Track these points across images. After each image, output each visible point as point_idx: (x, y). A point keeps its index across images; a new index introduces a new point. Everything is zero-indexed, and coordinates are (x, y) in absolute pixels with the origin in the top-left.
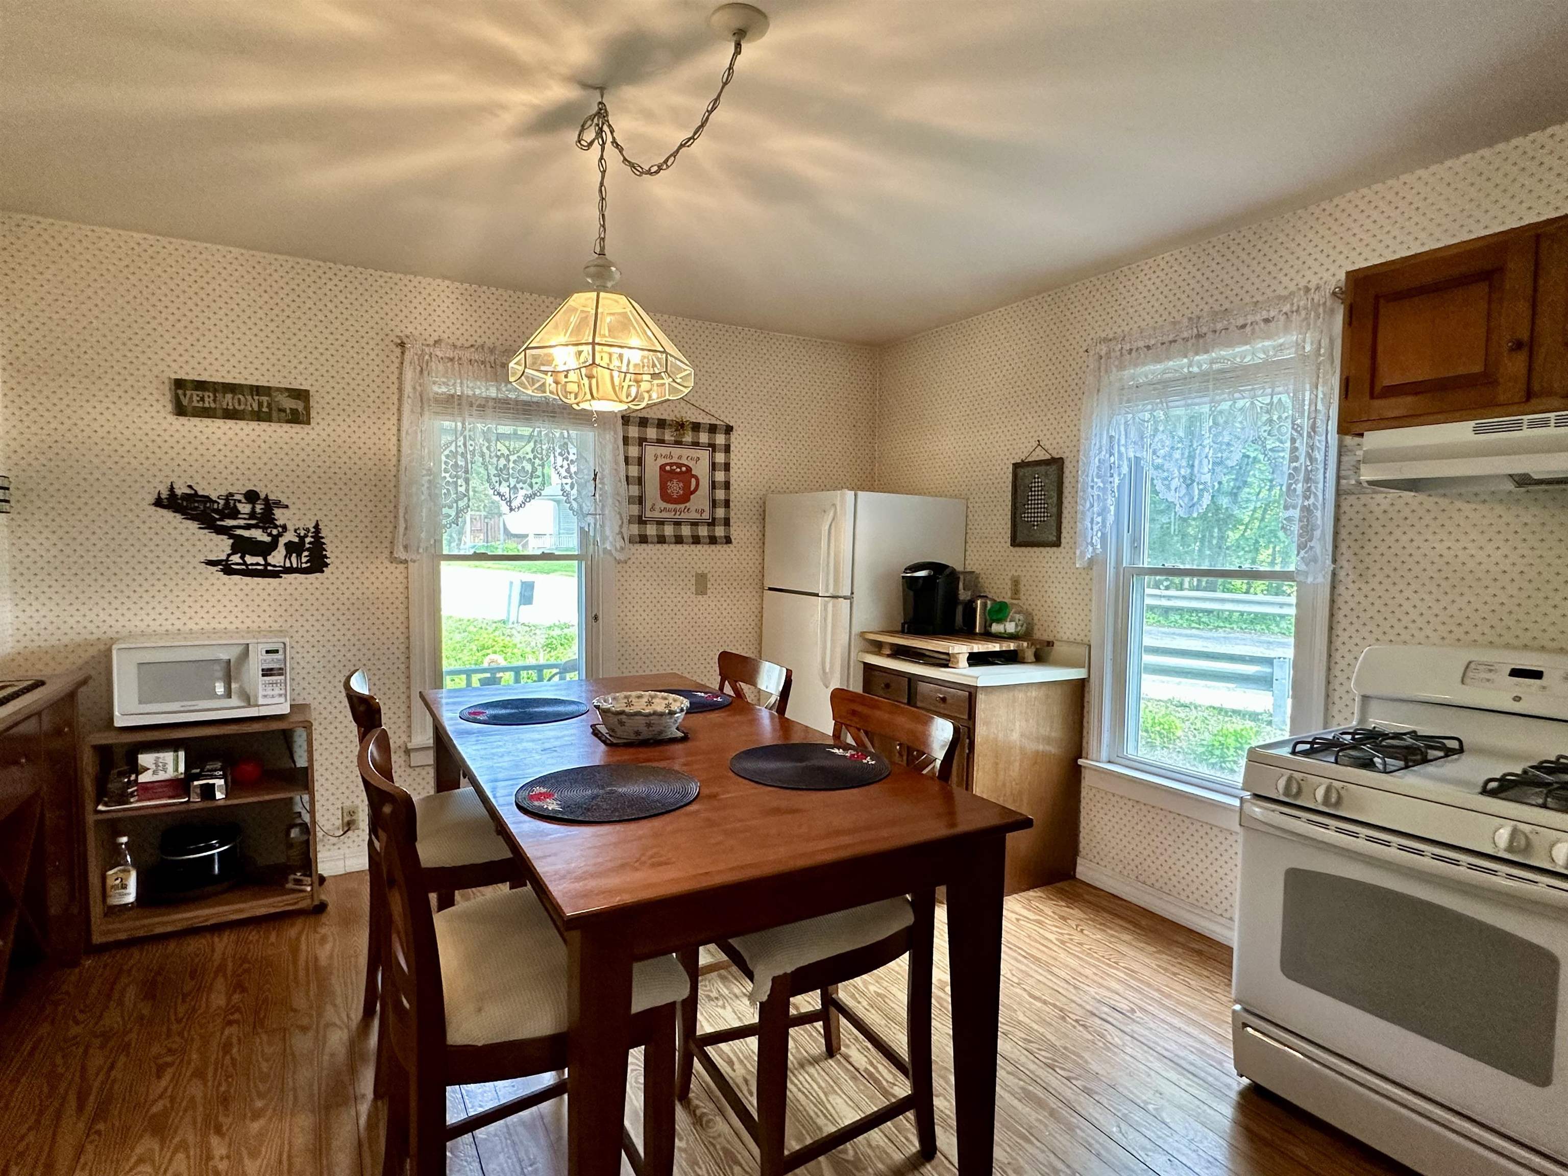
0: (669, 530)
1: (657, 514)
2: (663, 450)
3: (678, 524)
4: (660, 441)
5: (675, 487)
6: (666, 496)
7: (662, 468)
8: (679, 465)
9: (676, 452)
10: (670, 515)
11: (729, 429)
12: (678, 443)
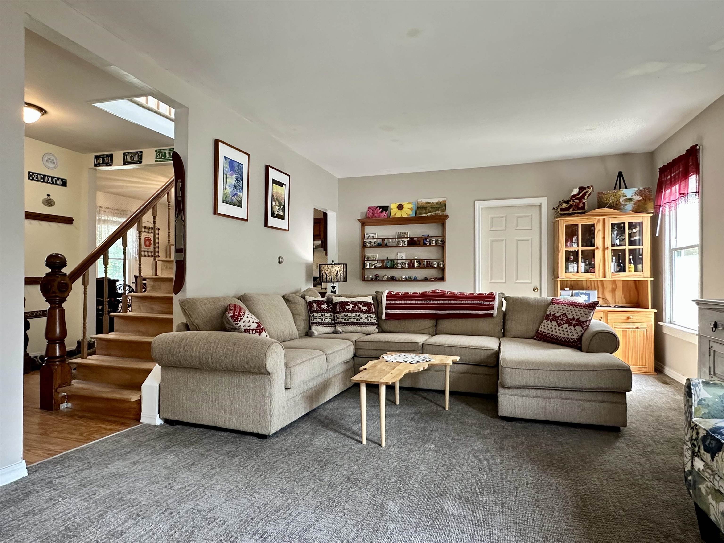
0: (146, 253)
1: (144, 249)
2: (146, 234)
3: (148, 252)
4: (145, 232)
5: (147, 243)
6: (146, 246)
7: (145, 238)
8: (149, 238)
9: (148, 234)
10: (146, 250)
11: (159, 229)
12: (148, 232)
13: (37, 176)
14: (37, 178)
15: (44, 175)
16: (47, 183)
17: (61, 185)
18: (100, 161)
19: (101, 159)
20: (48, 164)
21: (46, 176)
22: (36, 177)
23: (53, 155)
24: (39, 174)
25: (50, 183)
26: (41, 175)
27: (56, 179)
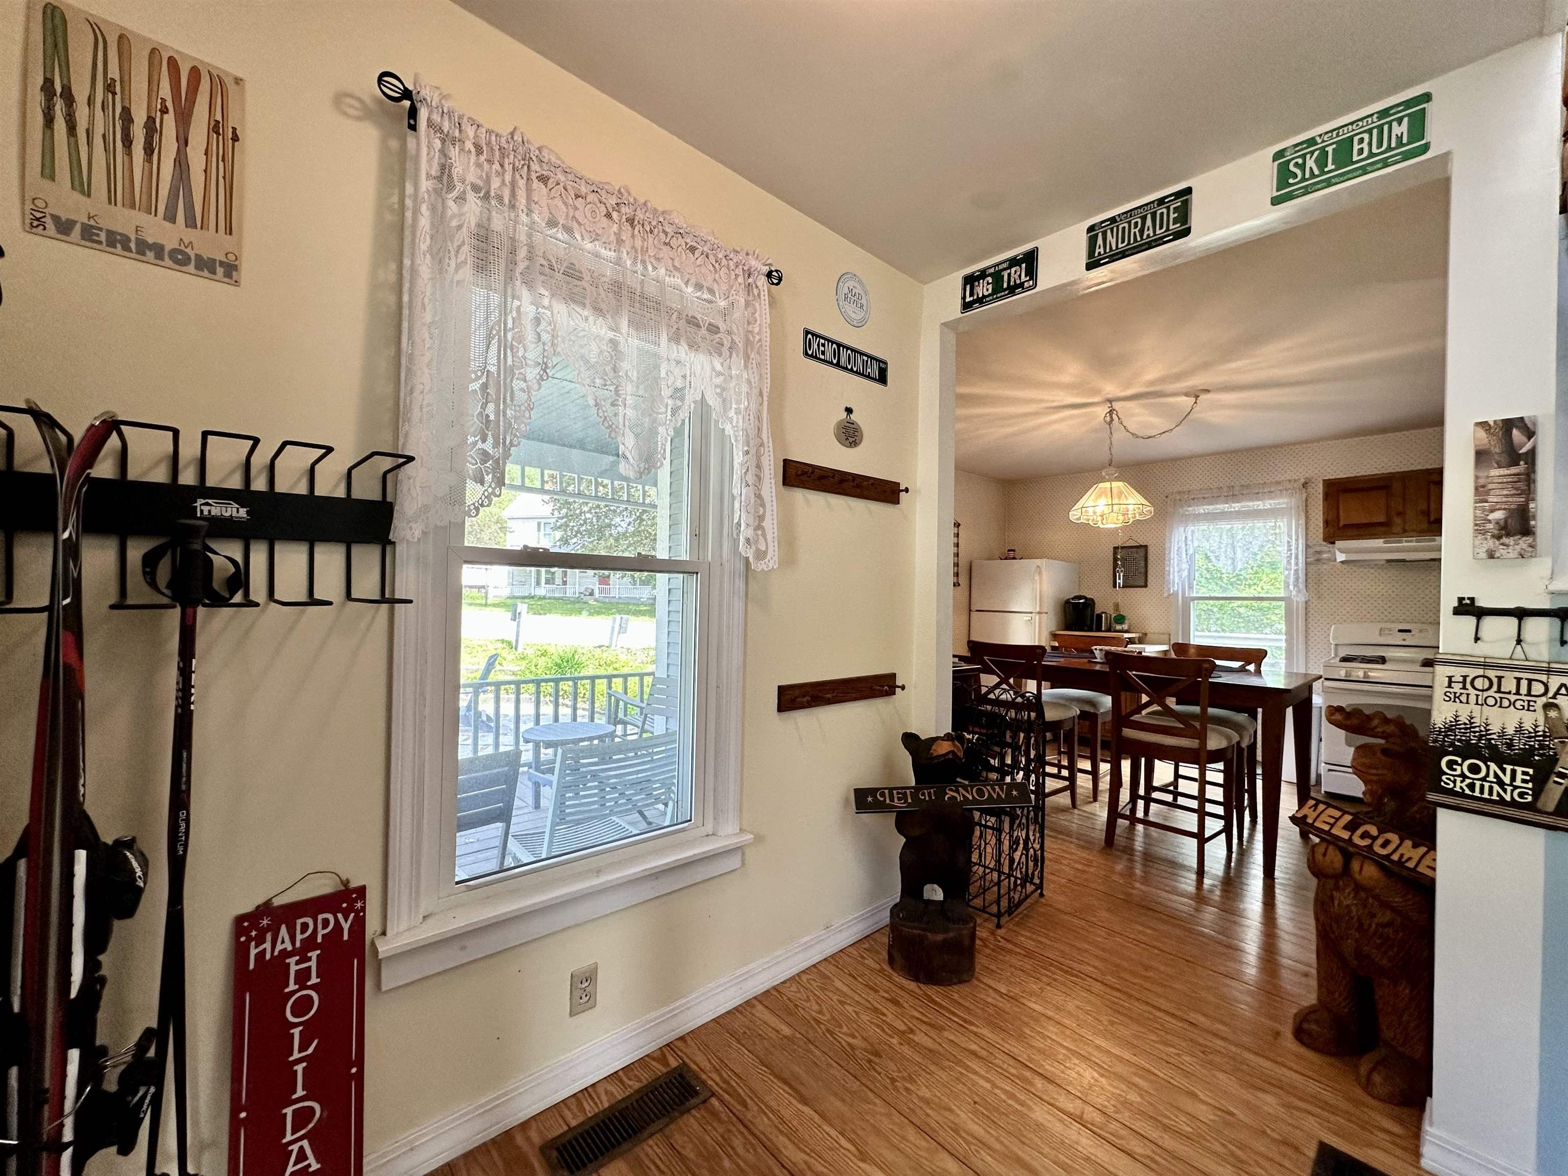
13: (823, 345)
14: (823, 353)
15: (839, 345)
16: (846, 369)
17: (874, 379)
18: (984, 288)
19: (990, 279)
20: (850, 309)
21: (844, 347)
22: (822, 348)
23: (860, 282)
24: (829, 341)
25: (851, 370)
26: (833, 342)
27: (865, 358)
